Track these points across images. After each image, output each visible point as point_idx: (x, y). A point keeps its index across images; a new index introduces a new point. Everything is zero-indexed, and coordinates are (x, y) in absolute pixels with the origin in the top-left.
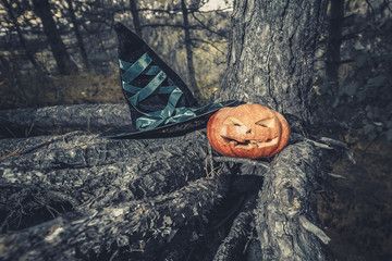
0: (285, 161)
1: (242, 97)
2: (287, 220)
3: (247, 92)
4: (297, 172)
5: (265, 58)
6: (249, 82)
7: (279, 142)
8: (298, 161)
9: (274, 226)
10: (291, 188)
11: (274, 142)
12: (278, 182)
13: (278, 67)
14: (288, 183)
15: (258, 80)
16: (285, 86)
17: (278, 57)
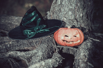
0: (83, 48)
1: (63, 18)
2: (84, 63)
3: (65, 17)
4: (87, 52)
5: (73, 5)
6: (66, 13)
7: (80, 42)
8: (87, 48)
9: (81, 65)
10: (85, 56)
11: (79, 41)
12: (82, 54)
13: (79, 8)
14: (84, 55)
15: (70, 13)
16: (81, 15)
17: (79, 5)
